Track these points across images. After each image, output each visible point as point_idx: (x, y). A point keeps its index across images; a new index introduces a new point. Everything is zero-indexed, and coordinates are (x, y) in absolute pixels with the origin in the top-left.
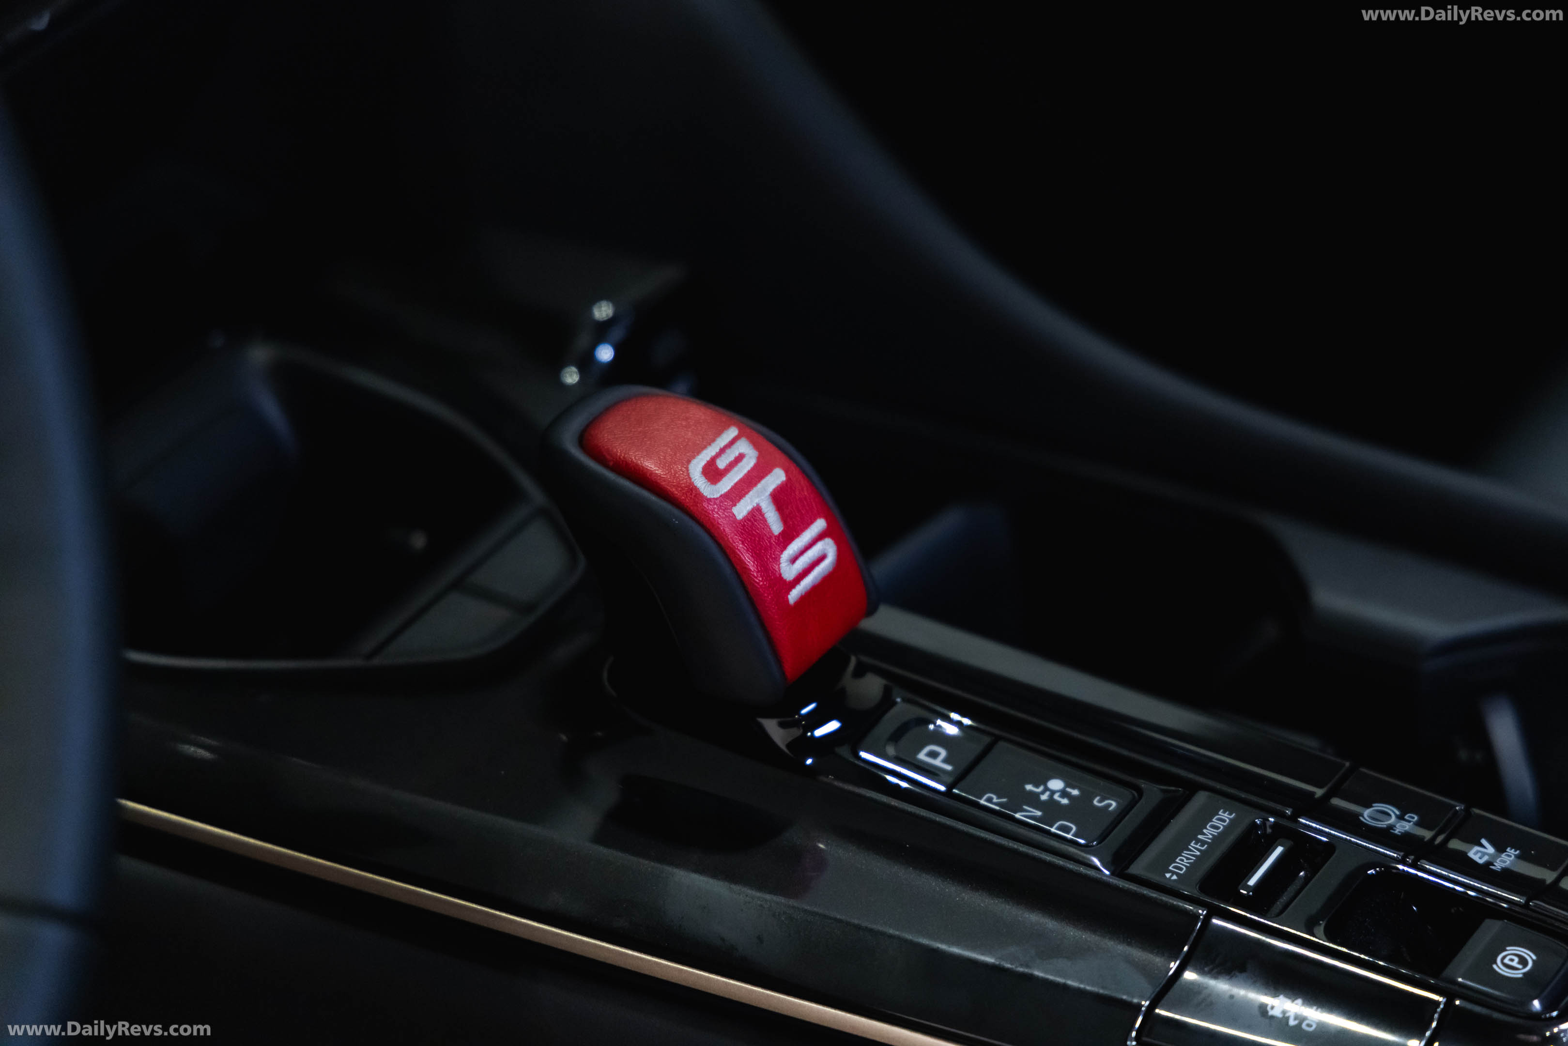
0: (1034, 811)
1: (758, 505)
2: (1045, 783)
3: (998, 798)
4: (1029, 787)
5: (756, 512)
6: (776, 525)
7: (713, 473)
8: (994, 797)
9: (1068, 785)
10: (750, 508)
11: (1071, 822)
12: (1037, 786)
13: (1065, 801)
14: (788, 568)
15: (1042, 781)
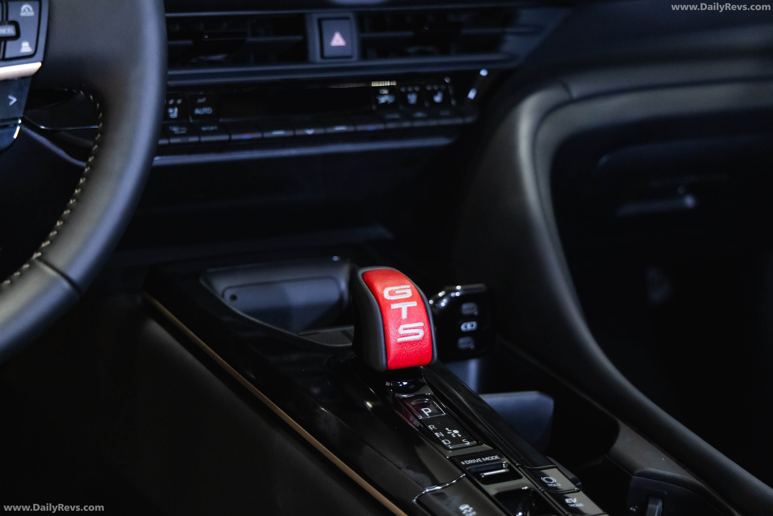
0: (442, 434)
1: (401, 308)
2: (453, 430)
3: (435, 427)
4: (447, 429)
5: (400, 310)
6: (404, 315)
7: (391, 293)
8: (434, 426)
9: (459, 433)
10: (398, 307)
11: (449, 440)
12: (449, 430)
13: (454, 436)
14: (402, 330)
15: (452, 429)
